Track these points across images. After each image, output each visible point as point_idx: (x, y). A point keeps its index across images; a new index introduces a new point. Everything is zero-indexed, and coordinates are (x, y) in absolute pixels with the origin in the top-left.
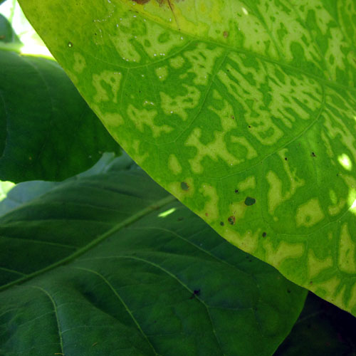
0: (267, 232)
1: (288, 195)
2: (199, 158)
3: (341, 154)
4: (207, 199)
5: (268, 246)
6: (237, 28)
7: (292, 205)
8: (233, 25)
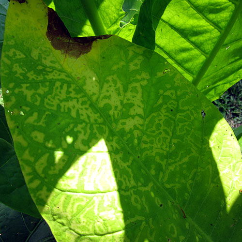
0: (19, 127)
1: (36, 124)
2: (20, 90)
3: (71, 136)
4: (10, 100)
5: (16, 132)
6: (85, 80)
7: (34, 128)
8: (84, 78)
